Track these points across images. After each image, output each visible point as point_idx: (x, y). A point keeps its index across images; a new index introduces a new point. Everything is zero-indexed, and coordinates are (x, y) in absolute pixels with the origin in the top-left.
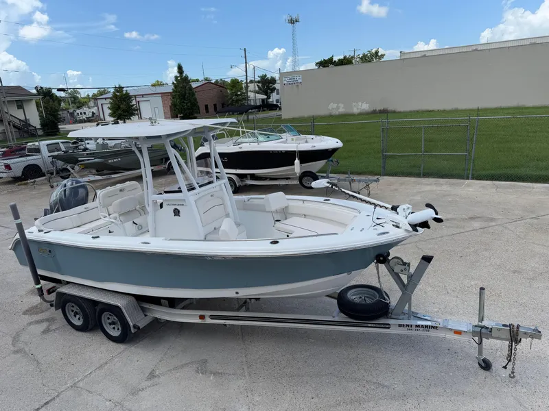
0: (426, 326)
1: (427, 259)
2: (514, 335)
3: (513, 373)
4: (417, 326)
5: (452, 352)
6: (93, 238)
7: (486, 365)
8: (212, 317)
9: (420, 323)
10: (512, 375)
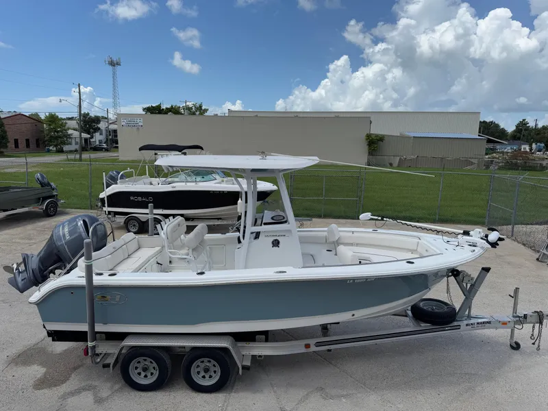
0: (484, 323)
1: (487, 270)
2: (540, 318)
3: (539, 346)
4: (478, 323)
5: (484, 343)
6: (198, 274)
7: (516, 347)
8: (318, 345)
9: (480, 321)
10: (538, 349)
